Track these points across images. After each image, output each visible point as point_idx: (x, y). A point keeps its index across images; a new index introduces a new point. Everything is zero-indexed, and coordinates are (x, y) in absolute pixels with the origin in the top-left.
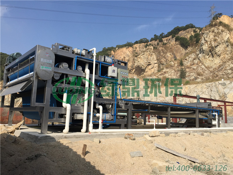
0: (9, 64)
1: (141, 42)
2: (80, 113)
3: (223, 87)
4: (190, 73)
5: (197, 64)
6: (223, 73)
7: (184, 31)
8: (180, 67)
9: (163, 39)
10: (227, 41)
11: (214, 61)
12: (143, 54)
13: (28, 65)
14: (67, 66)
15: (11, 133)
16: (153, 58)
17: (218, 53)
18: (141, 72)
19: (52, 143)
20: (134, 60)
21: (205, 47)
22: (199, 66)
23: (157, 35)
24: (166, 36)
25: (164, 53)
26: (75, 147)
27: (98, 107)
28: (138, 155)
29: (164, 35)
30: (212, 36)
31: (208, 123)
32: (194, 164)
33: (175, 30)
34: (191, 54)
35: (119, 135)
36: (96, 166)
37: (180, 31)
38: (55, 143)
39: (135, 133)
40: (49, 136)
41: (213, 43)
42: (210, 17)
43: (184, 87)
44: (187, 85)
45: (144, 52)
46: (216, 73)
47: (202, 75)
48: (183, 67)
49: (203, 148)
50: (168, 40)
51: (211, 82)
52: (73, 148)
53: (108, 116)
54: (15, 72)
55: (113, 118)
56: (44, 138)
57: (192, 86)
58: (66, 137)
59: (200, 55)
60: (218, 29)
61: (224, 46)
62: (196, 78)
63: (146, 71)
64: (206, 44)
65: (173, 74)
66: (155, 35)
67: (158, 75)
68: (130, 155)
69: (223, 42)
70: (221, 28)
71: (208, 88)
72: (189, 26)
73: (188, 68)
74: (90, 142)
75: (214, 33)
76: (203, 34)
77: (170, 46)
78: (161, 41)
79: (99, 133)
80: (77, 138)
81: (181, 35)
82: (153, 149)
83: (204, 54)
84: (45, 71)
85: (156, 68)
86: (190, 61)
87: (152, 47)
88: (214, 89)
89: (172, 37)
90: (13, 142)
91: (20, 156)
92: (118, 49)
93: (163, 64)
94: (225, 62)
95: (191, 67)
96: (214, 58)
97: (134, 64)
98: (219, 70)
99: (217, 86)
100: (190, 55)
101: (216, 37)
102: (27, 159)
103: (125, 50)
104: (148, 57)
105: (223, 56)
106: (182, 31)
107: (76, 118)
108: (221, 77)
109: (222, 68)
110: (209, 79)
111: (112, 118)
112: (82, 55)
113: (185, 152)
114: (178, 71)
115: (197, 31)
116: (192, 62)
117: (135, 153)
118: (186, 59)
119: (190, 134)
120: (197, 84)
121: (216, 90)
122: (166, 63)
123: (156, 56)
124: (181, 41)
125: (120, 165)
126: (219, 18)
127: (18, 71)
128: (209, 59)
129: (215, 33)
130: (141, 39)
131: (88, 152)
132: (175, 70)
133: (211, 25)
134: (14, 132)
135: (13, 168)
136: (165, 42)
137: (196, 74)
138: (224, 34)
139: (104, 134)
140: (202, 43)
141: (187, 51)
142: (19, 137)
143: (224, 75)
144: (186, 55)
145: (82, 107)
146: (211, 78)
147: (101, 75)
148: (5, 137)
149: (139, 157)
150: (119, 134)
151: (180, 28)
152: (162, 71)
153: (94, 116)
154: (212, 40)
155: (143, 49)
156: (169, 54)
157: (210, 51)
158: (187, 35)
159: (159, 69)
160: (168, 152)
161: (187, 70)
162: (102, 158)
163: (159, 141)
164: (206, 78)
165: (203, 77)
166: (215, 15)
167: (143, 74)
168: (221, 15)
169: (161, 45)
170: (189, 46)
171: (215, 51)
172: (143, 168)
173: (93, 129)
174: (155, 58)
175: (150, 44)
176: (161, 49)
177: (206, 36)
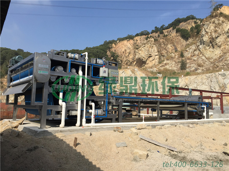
0: (12, 66)
1: (142, 34)
2: (74, 110)
3: (223, 78)
4: (191, 64)
5: (198, 55)
6: (223, 64)
7: (184, 22)
8: (180, 59)
9: (164, 31)
10: (228, 32)
11: (214, 52)
12: (144, 46)
13: (28, 69)
14: (62, 69)
15: (15, 127)
16: (154, 50)
17: (219, 44)
18: (142, 64)
19: (49, 137)
20: (135, 52)
21: (206, 38)
22: (200, 57)
23: (158, 27)
24: (167, 28)
25: (165, 45)
26: (68, 140)
27: (91, 104)
28: (122, 145)
29: (164, 27)
30: (213, 27)
31: (199, 115)
32: (172, 153)
33: (175, 22)
34: (192, 45)
35: (109, 129)
36: (85, 155)
37: (181, 22)
38: (51, 136)
39: (124, 127)
40: (47, 131)
41: (213, 34)
42: (210, 8)
43: (185, 79)
44: (187, 76)
45: (145, 44)
46: (217, 63)
47: (202, 66)
48: (184, 59)
49: (184, 138)
50: (169, 31)
51: (211, 73)
52: (66, 141)
53: (100, 112)
54: (17, 74)
55: (105, 113)
56: (43, 132)
57: (192, 77)
58: (61, 131)
59: (201, 46)
60: (219, 20)
61: (224, 37)
62: (196, 69)
63: (147, 63)
64: (207, 35)
65: (173, 65)
66: (156, 27)
67: (159, 67)
68: (116, 146)
69: (224, 32)
70: (221, 19)
71: (208, 79)
72: (189, 17)
73: (189, 59)
74: (82, 135)
75: (214, 25)
76: (204, 25)
77: (171, 38)
78: (162, 33)
79: (92, 127)
80: (71, 131)
81: (182, 27)
82: (137, 140)
83: (204, 46)
84: (43, 75)
85: (157, 60)
86: (190, 52)
87: (153, 39)
88: (214, 80)
89: (173, 29)
90: (16, 136)
91: (23, 148)
92: (119, 42)
93: (164, 56)
94: (225, 53)
95: (192, 58)
96: (214, 49)
97: (135, 57)
98: (220, 61)
99: (217, 77)
100: (190, 46)
101: (217, 28)
102: (27, 150)
103: (126, 43)
104: (149, 49)
105: (223, 47)
106: (183, 22)
107: (71, 114)
108: (221, 68)
109: (223, 59)
110: (209, 69)
111: (103, 113)
112: (76, 59)
113: (167, 142)
114: (179, 62)
115: (198, 23)
116: (193, 53)
117: (120, 144)
118: (187, 51)
119: (176, 126)
120: (197, 75)
121: (216, 81)
122: (167, 55)
123: (157, 48)
124: (181, 33)
125: (106, 154)
126: (219, 9)
127: (19, 73)
128: (210, 50)
129: (216, 24)
130: (142, 32)
131: (79, 144)
132: (175, 62)
133: (212, 16)
134: (18, 127)
135: (17, 158)
136: (166, 34)
137: (197, 65)
138: (225, 25)
139: (96, 128)
140: (203, 34)
141: (188, 42)
142: (22, 131)
143: (224, 65)
144: (187, 46)
145: (76, 105)
146: (211, 68)
147: (93, 76)
148: (10, 131)
149: (123, 147)
150: (109, 127)
151: (181, 19)
152: (163, 62)
153: (87, 112)
154: (213, 31)
155: (144, 41)
156: (170, 46)
157: (211, 42)
158: (188, 26)
159: (160, 60)
160: (150, 143)
161: (188, 61)
162: (91, 148)
163: (144, 133)
164: (207, 69)
165: (204, 68)
166: (215, 6)
167: (144, 66)
168: (222, 6)
169: (162, 37)
170: (190, 37)
171: (215, 42)
172: (126, 156)
173: (86, 123)
174: (156, 50)
175: (151, 36)
176: (161, 40)
177: (206, 27)
